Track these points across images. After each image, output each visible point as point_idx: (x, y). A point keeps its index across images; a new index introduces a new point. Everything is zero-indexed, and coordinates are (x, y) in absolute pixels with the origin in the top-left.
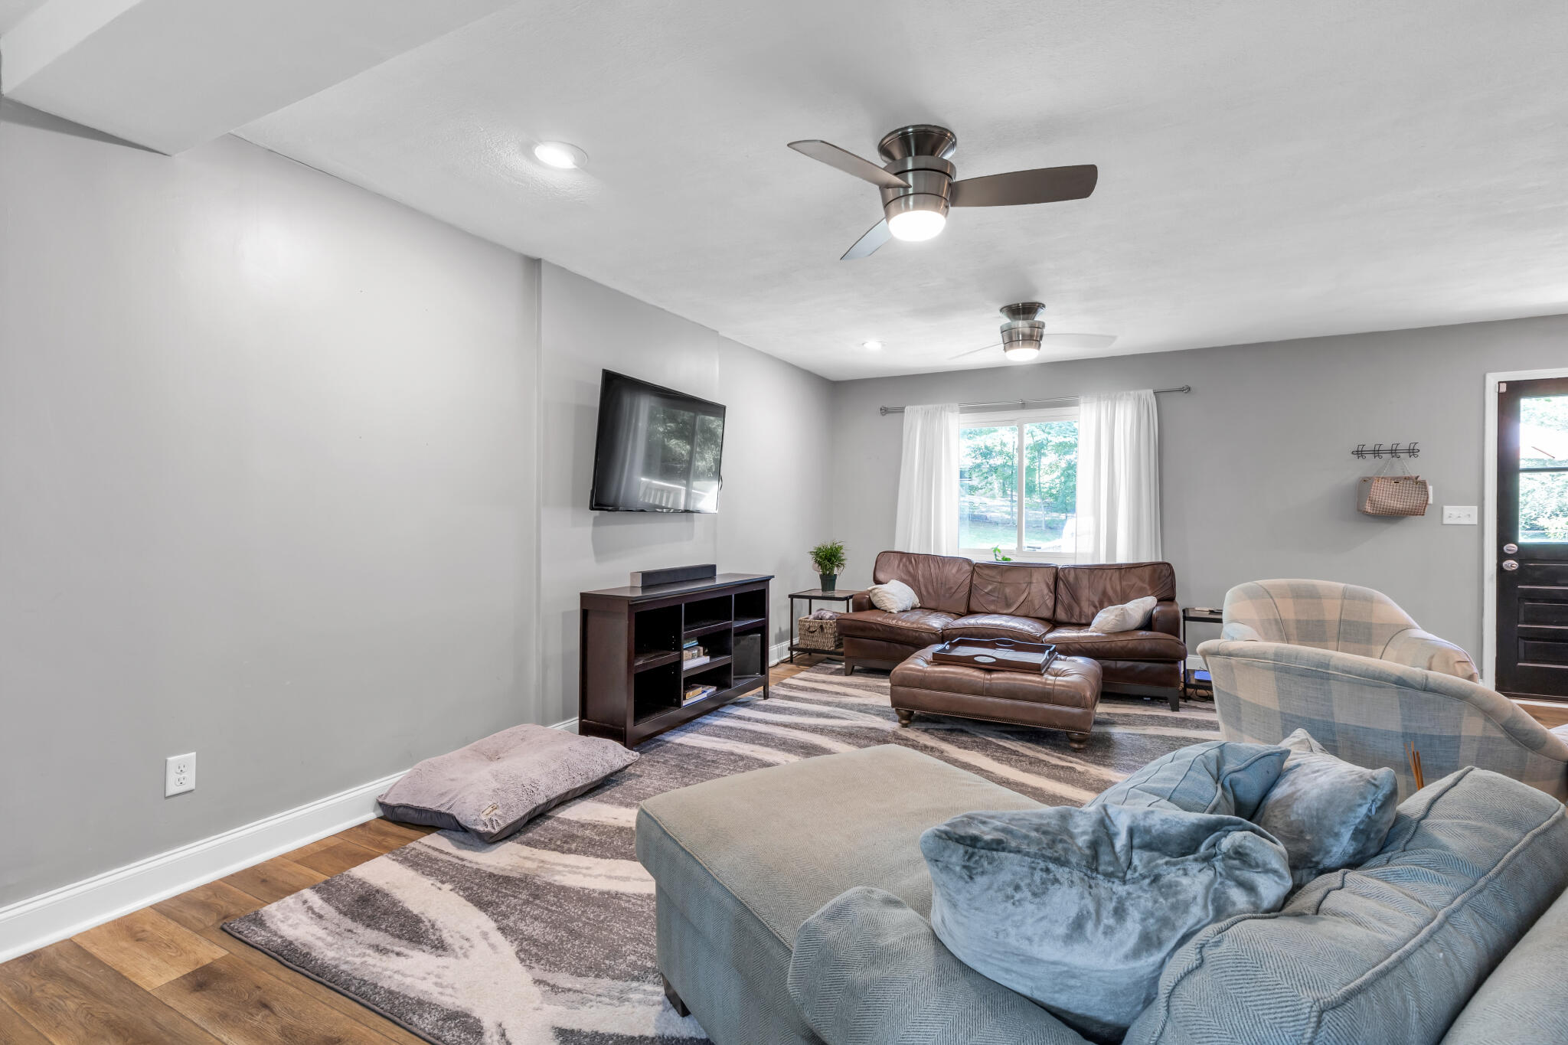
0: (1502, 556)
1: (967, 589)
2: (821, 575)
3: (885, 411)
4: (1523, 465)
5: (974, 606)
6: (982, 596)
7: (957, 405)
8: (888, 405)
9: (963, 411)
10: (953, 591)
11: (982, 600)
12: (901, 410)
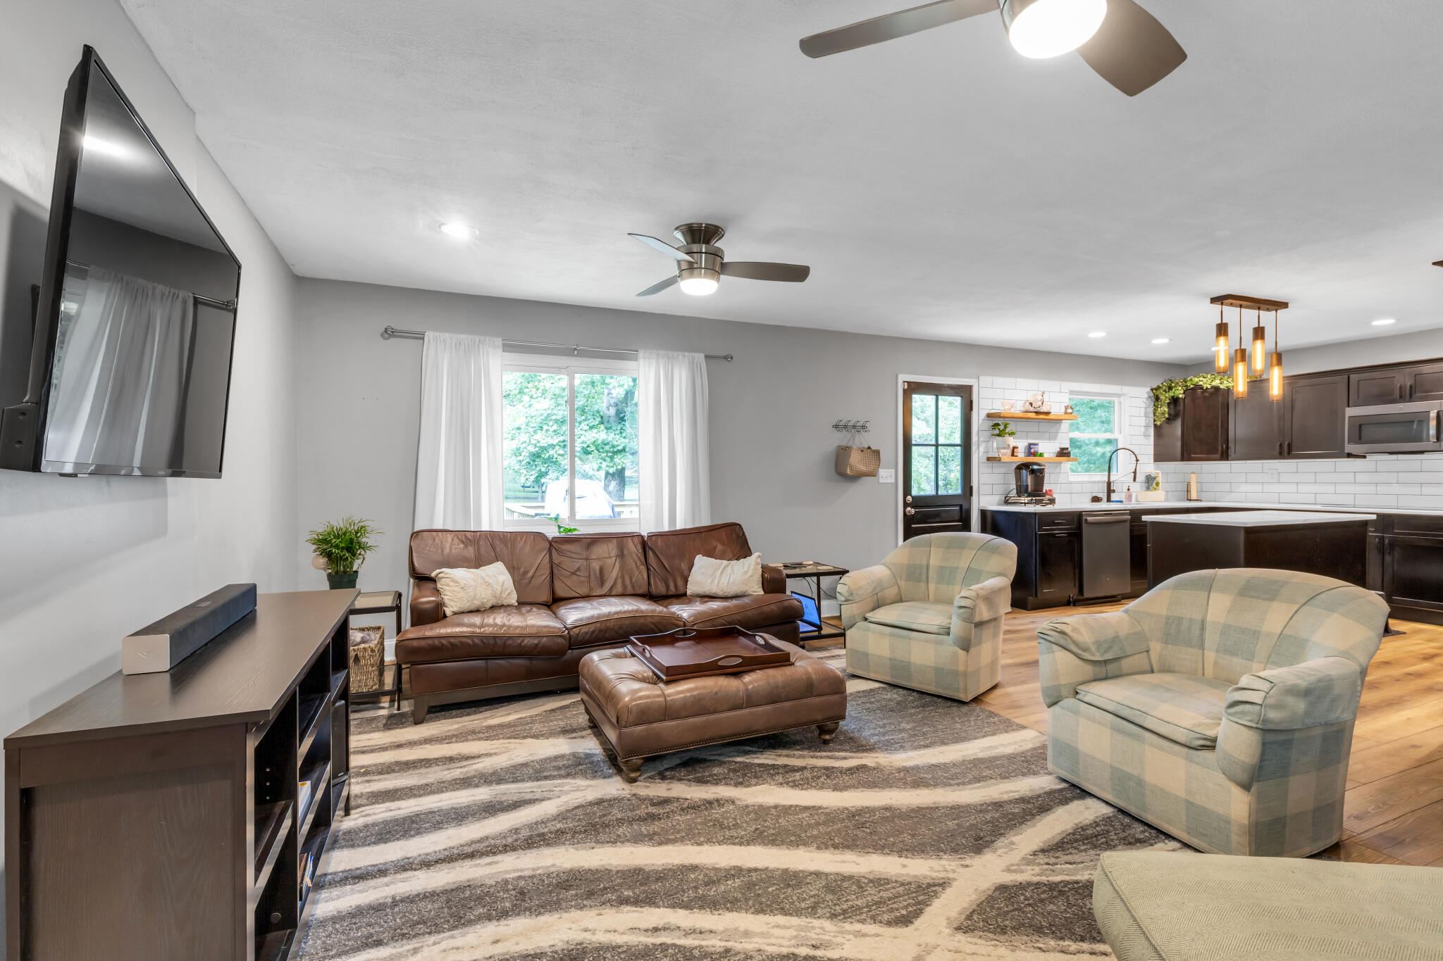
0: (906, 505)
1: (548, 571)
2: (329, 576)
3: (389, 333)
4: (914, 442)
5: (561, 591)
6: (568, 577)
7: (500, 339)
8: (396, 326)
9: (508, 348)
10: (530, 574)
11: (569, 582)
12: (420, 337)
